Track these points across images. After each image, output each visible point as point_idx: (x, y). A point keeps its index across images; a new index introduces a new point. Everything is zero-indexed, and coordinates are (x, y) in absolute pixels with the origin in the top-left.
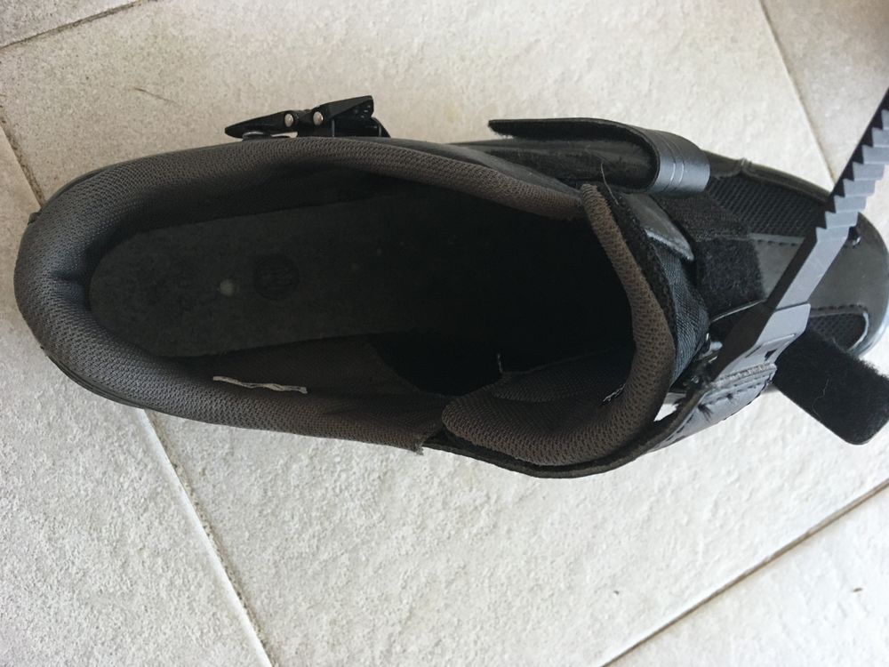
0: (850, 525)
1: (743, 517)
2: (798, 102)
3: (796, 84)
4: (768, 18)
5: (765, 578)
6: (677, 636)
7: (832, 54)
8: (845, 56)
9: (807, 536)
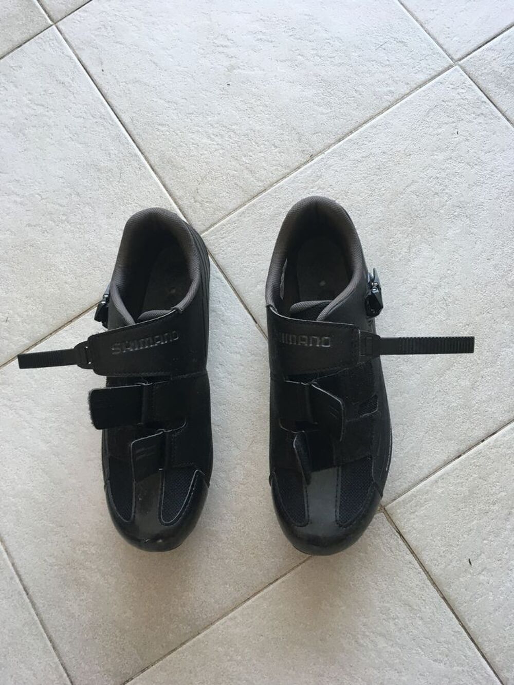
0: (435, 571)
1: (440, 643)
2: (214, 626)
3: (205, 628)
4: (174, 650)
5: (471, 625)
6: (508, 679)
7: (185, 607)
8: (184, 598)
9: (444, 598)
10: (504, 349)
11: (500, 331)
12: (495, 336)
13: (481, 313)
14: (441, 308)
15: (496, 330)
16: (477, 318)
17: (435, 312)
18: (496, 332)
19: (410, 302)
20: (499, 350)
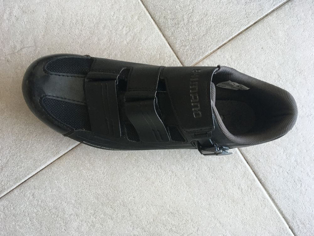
10: (283, 149)
11: (293, 147)
12: (290, 144)
13: (303, 136)
14: (306, 113)
15: (294, 145)
16: (300, 134)
17: (304, 109)
18: (292, 145)
19: (310, 94)
20: (282, 146)
